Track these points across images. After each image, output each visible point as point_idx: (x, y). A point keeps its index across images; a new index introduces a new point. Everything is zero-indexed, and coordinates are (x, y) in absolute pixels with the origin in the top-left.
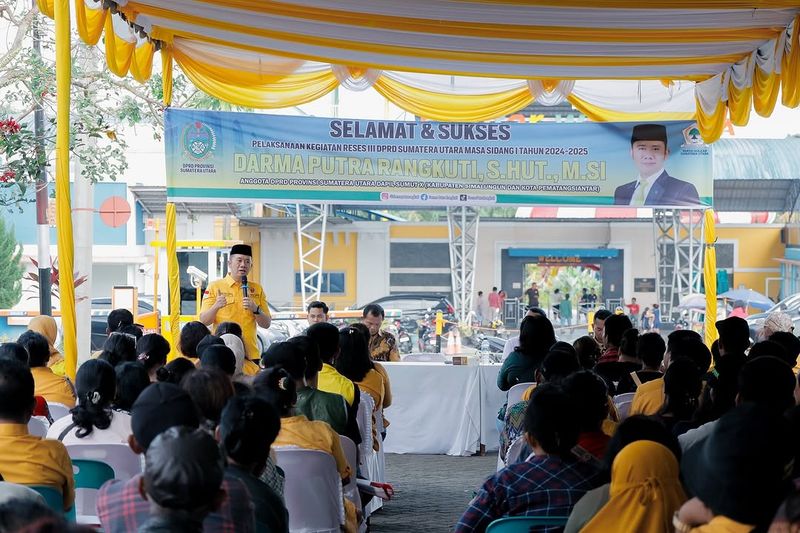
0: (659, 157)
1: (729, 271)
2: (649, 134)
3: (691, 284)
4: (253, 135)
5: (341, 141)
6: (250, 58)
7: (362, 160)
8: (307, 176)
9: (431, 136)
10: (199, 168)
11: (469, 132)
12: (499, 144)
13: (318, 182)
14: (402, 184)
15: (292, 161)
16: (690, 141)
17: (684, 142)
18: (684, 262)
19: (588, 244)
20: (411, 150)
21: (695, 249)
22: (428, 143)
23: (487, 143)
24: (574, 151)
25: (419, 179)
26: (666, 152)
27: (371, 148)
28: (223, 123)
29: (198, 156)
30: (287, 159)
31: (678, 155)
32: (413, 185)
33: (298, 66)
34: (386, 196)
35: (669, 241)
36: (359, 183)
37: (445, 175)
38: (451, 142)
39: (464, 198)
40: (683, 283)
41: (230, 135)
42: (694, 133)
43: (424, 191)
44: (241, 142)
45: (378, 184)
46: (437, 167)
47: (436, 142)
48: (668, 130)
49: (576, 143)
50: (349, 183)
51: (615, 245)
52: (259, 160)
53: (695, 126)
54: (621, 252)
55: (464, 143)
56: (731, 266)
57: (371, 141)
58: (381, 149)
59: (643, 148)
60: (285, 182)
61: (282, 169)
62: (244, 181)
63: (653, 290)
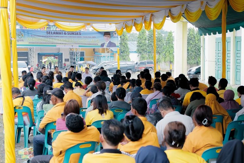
0: (109, 38)
1: (83, 57)
2: (107, 34)
3: (78, 60)
4: (31, 34)
5: (49, 35)
6: (30, 19)
7: (53, 39)
8: (42, 42)
9: (66, 34)
10: (21, 40)
11: (73, 34)
12: (79, 36)
13: (44, 43)
14: (60, 43)
15: (39, 39)
16: (114, 35)
17: (113, 35)
18: (76, 55)
19: (55, 52)
20: (62, 37)
21: (79, 53)
22: (65, 35)
23: (77, 36)
24: (93, 37)
25: (64, 43)
26: (110, 37)
27: (54, 37)
28: (25, 32)
29: (20, 38)
30: (38, 39)
31: (112, 38)
32: (63, 44)
33: (39, 21)
34: (57, 46)
35: (72, 51)
36: (52, 43)
37: (69, 42)
38: (70, 35)
39: (72, 46)
40: (76, 60)
41: (26, 34)
42: (115, 33)
43: (64, 45)
44: (29, 35)
45: (56, 43)
46: (67, 40)
47: (67, 35)
48: (111, 33)
49: (94, 35)
50: (50, 43)
51: (61, 52)
52: (32, 39)
53: (115, 32)
54: (62, 53)
55: (72, 35)
56: (84, 56)
57: (54, 35)
58: (56, 37)
59: (106, 36)
60: (38, 43)
61: (37, 40)
62: (29, 43)
63: (68, 61)
